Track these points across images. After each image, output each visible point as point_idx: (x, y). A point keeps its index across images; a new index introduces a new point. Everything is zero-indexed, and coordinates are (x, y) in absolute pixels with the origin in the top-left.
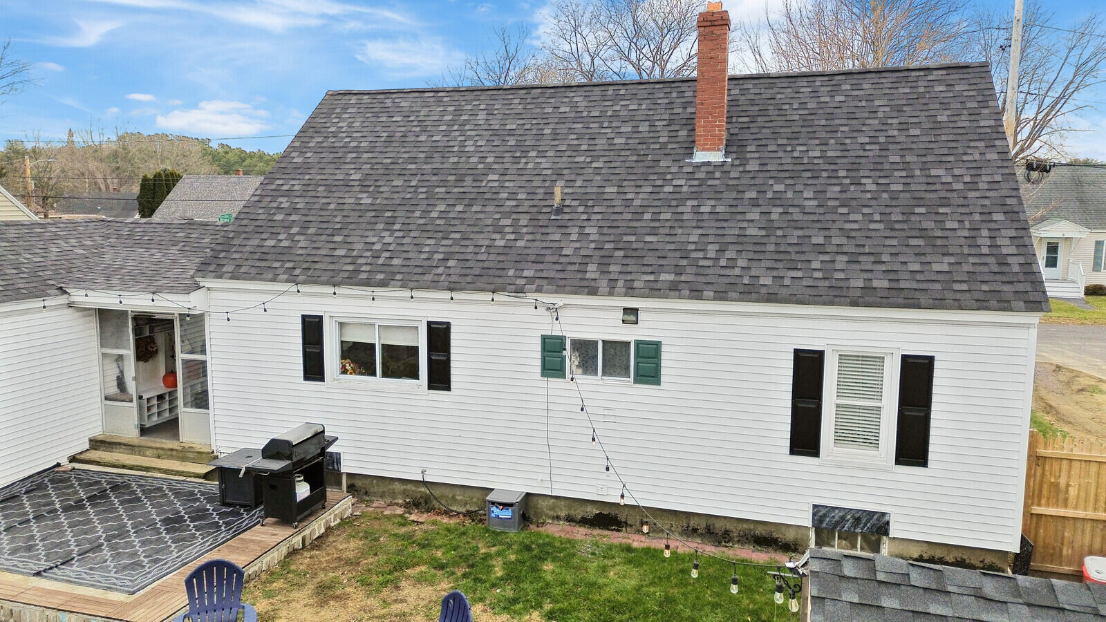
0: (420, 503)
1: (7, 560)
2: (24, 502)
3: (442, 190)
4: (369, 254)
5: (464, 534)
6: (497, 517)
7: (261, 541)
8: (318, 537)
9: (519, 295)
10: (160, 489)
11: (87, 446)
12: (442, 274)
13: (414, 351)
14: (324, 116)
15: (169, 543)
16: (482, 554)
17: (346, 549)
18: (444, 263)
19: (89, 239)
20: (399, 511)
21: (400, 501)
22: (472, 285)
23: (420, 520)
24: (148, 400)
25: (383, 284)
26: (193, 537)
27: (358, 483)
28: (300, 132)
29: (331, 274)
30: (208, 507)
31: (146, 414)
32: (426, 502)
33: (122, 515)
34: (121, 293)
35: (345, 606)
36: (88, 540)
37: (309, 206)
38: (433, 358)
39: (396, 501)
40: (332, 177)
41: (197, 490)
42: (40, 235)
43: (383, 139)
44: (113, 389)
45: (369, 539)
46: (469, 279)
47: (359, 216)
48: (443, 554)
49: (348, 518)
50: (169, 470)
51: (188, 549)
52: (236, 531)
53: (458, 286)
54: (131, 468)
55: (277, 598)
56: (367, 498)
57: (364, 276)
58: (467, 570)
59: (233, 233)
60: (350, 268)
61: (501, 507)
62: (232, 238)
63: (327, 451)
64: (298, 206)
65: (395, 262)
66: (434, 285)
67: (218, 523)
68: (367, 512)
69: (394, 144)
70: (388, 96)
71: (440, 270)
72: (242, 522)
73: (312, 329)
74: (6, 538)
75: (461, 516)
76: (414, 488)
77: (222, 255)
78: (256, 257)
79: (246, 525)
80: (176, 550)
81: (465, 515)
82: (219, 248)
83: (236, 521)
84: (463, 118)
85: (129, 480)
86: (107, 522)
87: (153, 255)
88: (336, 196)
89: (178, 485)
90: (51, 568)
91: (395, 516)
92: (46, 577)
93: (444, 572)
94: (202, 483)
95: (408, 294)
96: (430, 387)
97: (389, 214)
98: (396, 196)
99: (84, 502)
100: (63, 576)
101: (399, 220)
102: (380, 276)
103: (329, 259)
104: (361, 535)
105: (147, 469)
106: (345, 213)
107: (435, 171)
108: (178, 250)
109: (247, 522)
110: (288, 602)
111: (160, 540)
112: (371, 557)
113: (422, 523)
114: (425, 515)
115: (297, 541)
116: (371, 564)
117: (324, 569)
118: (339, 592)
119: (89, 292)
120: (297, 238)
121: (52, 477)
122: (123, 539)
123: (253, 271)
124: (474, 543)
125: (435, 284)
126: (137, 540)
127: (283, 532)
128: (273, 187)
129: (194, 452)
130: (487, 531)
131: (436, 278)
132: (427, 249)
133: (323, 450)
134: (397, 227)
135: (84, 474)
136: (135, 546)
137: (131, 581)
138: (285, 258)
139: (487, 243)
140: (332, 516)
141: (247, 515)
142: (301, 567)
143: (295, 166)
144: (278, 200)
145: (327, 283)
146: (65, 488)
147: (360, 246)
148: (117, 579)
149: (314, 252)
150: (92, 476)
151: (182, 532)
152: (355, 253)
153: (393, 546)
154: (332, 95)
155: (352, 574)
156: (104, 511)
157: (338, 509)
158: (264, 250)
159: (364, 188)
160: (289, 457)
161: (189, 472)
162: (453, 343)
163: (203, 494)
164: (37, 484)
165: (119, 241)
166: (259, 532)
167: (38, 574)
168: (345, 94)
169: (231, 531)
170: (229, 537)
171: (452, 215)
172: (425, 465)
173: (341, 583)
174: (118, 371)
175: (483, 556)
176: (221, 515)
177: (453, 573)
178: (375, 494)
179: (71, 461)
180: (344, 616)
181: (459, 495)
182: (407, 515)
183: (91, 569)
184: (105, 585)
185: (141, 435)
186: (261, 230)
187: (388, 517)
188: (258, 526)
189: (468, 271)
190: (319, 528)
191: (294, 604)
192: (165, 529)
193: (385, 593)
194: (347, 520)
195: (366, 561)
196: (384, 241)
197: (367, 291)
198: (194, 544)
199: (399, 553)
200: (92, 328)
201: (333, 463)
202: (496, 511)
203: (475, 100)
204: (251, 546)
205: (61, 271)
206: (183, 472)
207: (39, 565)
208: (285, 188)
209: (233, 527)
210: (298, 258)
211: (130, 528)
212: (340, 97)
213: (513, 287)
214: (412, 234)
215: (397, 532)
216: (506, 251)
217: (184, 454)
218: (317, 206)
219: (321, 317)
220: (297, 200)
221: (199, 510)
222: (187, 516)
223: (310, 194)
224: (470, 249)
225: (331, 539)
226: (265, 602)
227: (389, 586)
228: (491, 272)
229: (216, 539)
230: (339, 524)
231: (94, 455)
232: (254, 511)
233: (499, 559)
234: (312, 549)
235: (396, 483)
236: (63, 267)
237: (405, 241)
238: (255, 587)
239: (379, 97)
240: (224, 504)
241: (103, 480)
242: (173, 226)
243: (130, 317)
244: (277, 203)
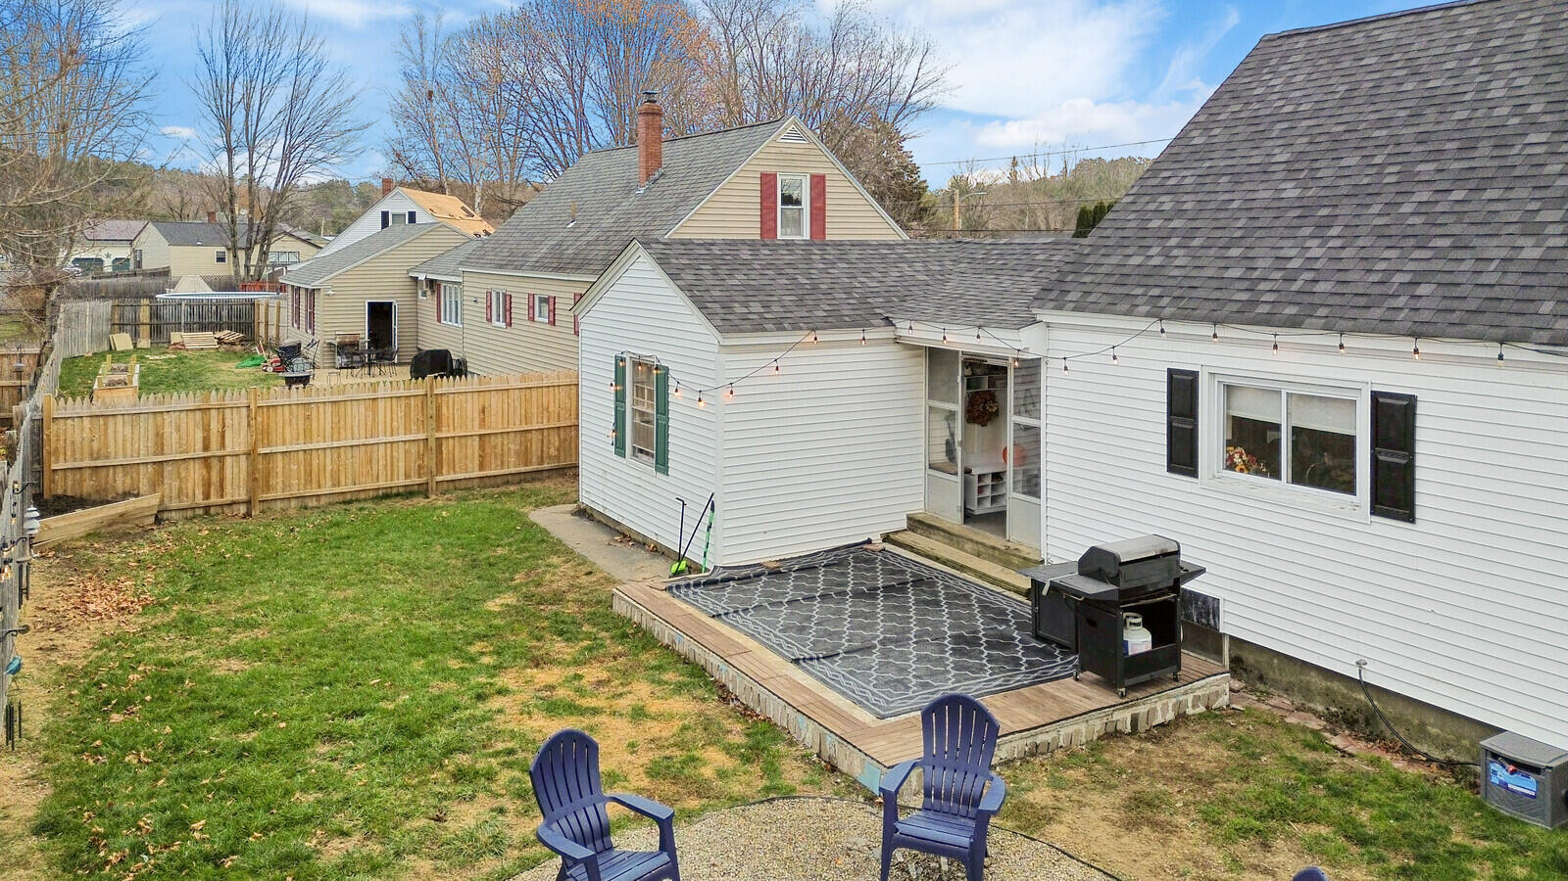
0: (1356, 721)
1: (776, 636)
2: (820, 576)
3: (1431, 166)
4: (1278, 275)
5: (1427, 797)
6: (1504, 785)
7: (1065, 701)
8: (1162, 725)
9: (1557, 349)
10: (967, 597)
11: (904, 525)
12: (1401, 309)
13: (1347, 444)
14: (1250, 72)
15: (949, 668)
16: (1453, 844)
17: (1198, 755)
18: (1410, 289)
19: (939, 263)
20: (1315, 724)
21: (1320, 708)
22: (1457, 328)
23: (1350, 750)
24: (981, 477)
25: (1294, 323)
26: (981, 668)
27: (1249, 658)
28: (1210, 100)
29: (1213, 305)
30: (1015, 635)
31: (976, 496)
32: (1367, 722)
33: (911, 617)
34: (946, 326)
35: (1164, 843)
36: (863, 637)
37: (1202, 206)
38: (1381, 458)
39: (1312, 705)
40: (1245, 161)
41: (1010, 609)
42: (884, 257)
43: (1338, 96)
44: (941, 457)
45: (1243, 752)
46: (1455, 317)
47: (1275, 218)
48: (1373, 818)
49: (1220, 709)
50: (984, 574)
51: (968, 682)
52: (1040, 677)
53: (1430, 329)
54: (945, 563)
55: (1067, 793)
56: (1262, 687)
57: (1264, 309)
58: (1412, 863)
59: (1090, 248)
60: (1245, 296)
61: (1512, 768)
62: (1088, 254)
63: (1182, 587)
64: (1185, 207)
65: (1321, 287)
66: (1385, 327)
67: (1019, 659)
68: (1255, 709)
69: (1356, 101)
70: (1360, 27)
71: (1401, 302)
72: (1052, 668)
73: (1182, 391)
74: (785, 611)
75: (1434, 766)
76: (1345, 691)
77: (1070, 278)
78: (1113, 280)
79: (1056, 673)
80: (954, 680)
81: (1441, 767)
82: (1068, 268)
83: (1043, 664)
84: (1492, 44)
85: (937, 577)
86: (892, 622)
87: (1001, 283)
88: (1244, 188)
89: (992, 597)
90: (811, 659)
91: (1304, 730)
92: (803, 667)
93: (1363, 850)
94: (1022, 603)
95: (1333, 340)
96: (1374, 512)
97: (1325, 212)
98: (1343, 182)
99: (879, 592)
100: (821, 672)
101: (1341, 221)
102: (1291, 310)
103: (1214, 284)
104: (1232, 741)
105: (962, 568)
106: (1253, 214)
107: (1421, 137)
108: (1033, 277)
109: (1058, 669)
110: (1081, 804)
111: (941, 661)
112: (1235, 780)
113: (1351, 756)
114: (1362, 744)
115: (1123, 718)
116: (1232, 792)
117: (1152, 775)
118: (1162, 817)
119: (915, 325)
120: (1175, 252)
121: (858, 554)
122: (900, 646)
123: (1105, 299)
124: (1444, 820)
125: (1385, 324)
126: (915, 653)
127: (1103, 698)
128: (1155, 182)
129: (1019, 557)
130: (1480, 807)
131: (1389, 315)
132: (1383, 265)
133: (1177, 582)
134: (1334, 232)
135: (892, 559)
136: (909, 660)
137: (888, 702)
138: (1151, 281)
139: (1504, 253)
140: (1190, 698)
141: (1062, 659)
142: (1119, 760)
143: (1193, 149)
144: (1159, 200)
145: (1204, 319)
146: (866, 570)
147: (1267, 263)
148: (873, 694)
149: (1194, 273)
150: (899, 563)
151: (971, 658)
152: (1256, 274)
153: (1280, 776)
154: (1267, 41)
155: (1195, 797)
156: (895, 607)
157: (1204, 688)
158: (1125, 271)
159: (1291, 171)
160: (1114, 580)
161: (1007, 583)
162: (1420, 435)
163: (1016, 615)
164: (839, 559)
165: (971, 266)
166: (1068, 688)
167: (796, 661)
168: (1289, 36)
169: (1032, 676)
170: (1025, 682)
171: (1439, 208)
172: (1364, 652)
173: (1171, 805)
174: (948, 434)
175: (1454, 849)
176: (1028, 650)
177: (1381, 859)
178: (1275, 683)
179: (884, 541)
180: (1159, 857)
181: (1432, 725)
182: (1327, 735)
183: (850, 673)
184: (857, 697)
185: (965, 523)
186: (1126, 242)
187: (1289, 728)
188: (1070, 680)
189: (1455, 304)
190: (1165, 710)
191: (1087, 810)
192: (952, 649)
193: (1241, 847)
194: (1217, 713)
195: (1225, 785)
196: (1308, 255)
197: (1264, 334)
198: (979, 678)
199: (1287, 790)
200: (919, 371)
201: (1208, 614)
202: (1501, 774)
203: (1521, 11)
204: (1049, 703)
205: (894, 299)
206: (1002, 581)
207: (802, 651)
208: (1172, 181)
209: (1036, 671)
210: (1171, 282)
211: (912, 636)
212: (1279, 42)
213: (1545, 336)
214: (1360, 242)
215: (1297, 755)
216: (1542, 267)
217: (1006, 557)
218: (1212, 206)
219: (1195, 374)
220: (1185, 198)
221: (1002, 636)
222: (984, 639)
223: (1206, 188)
224: (1465, 266)
225: (1181, 733)
226: (1048, 792)
227: (1252, 837)
228: (1503, 306)
229: (1009, 681)
230: (1200, 714)
231: (910, 538)
232: (1072, 658)
233: (1489, 864)
234: (1147, 739)
235: (1313, 673)
236: (899, 294)
237: (1343, 254)
238: (1043, 765)
239: (1345, 31)
240: (1038, 638)
241: (910, 570)
242: (1035, 246)
243: (960, 361)
244: (1157, 204)
